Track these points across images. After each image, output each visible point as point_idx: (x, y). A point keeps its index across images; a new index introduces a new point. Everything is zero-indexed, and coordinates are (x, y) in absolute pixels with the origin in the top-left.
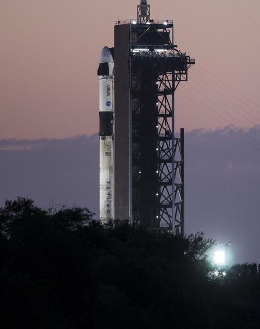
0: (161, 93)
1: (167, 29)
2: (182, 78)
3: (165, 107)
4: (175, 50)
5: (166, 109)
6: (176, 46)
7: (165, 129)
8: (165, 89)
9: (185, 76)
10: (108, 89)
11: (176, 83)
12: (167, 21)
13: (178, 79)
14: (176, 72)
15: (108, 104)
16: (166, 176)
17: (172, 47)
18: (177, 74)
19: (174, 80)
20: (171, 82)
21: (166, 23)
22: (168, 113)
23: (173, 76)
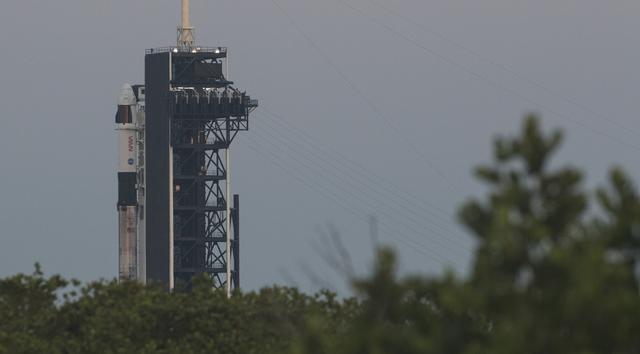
0: (210, 147)
1: (218, 60)
2: (241, 127)
3: (217, 165)
4: (230, 87)
5: (218, 168)
6: (232, 83)
7: (217, 196)
8: (216, 142)
9: (245, 123)
10: (131, 142)
11: (232, 133)
12: (220, 49)
13: (235, 128)
14: (231, 118)
15: (131, 162)
16: (217, 259)
17: (225, 84)
18: (232, 120)
19: (228, 130)
20: (224, 132)
21: (217, 52)
22: (220, 174)
23: (228, 124)
